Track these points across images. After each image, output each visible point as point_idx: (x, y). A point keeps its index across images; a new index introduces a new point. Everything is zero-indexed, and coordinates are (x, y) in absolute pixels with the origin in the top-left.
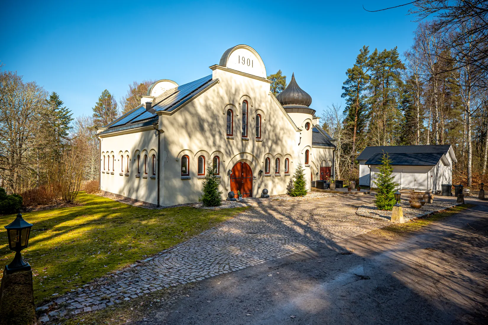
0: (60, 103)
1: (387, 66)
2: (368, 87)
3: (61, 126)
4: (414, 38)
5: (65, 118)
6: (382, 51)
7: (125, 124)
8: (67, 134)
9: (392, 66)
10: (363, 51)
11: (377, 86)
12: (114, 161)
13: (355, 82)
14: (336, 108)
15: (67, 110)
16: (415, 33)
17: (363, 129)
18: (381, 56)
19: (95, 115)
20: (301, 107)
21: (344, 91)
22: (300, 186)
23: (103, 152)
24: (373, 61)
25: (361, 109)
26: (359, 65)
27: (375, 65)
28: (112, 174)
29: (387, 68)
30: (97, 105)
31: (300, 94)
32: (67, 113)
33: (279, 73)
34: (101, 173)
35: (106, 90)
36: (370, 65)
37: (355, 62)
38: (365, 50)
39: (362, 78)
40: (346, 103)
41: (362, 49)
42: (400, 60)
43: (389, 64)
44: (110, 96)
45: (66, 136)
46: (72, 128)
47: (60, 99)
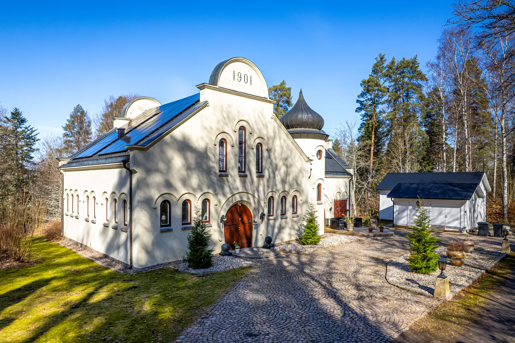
0: (23, 121)
1: (407, 77)
2: (387, 100)
3: (25, 148)
4: (438, 46)
5: (29, 138)
6: (401, 59)
7: (91, 156)
8: (32, 158)
9: (412, 78)
10: (379, 59)
11: (396, 100)
12: (79, 202)
13: (371, 95)
14: (350, 125)
15: (31, 129)
16: (439, 40)
17: (381, 149)
18: (400, 65)
19: (66, 135)
20: (312, 131)
21: (358, 105)
22: (311, 232)
23: (66, 189)
24: (391, 71)
25: (378, 125)
26: (375, 75)
27: (394, 76)
28: (77, 218)
29: (406, 80)
30: (67, 123)
31: (310, 115)
32: (32, 132)
33: (283, 83)
34: (65, 215)
35: (79, 105)
36: (387, 76)
37: (370, 72)
38: (382, 58)
39: (378, 90)
40: (361, 119)
41: (378, 57)
42: (421, 71)
43: (408, 75)
44: (83, 113)
45: (31, 160)
46: (38, 150)
47: (24, 116)
